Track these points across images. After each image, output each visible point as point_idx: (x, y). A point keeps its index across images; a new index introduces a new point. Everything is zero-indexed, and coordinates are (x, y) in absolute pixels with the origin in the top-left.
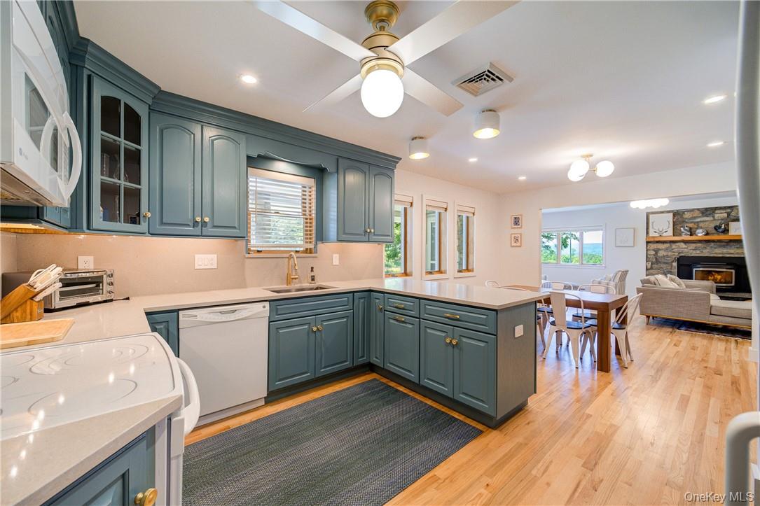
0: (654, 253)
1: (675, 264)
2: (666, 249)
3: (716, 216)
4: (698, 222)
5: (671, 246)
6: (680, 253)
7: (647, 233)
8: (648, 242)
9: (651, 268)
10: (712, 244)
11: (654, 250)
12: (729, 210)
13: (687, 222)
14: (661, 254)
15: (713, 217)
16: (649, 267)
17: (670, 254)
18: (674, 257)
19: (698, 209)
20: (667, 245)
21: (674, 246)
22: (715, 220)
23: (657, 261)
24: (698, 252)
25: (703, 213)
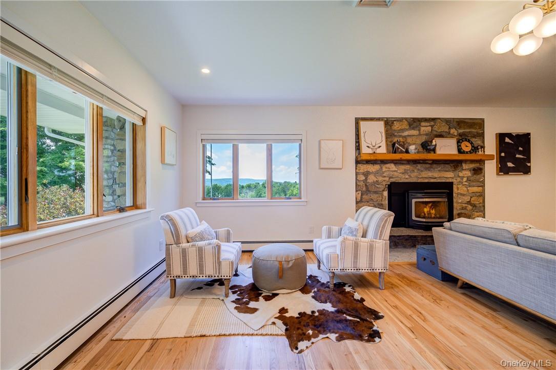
0: (364, 178)
1: (386, 194)
2: (376, 173)
3: (422, 129)
4: (405, 137)
5: (381, 168)
6: (390, 178)
7: (358, 148)
8: (358, 162)
9: (361, 201)
10: (419, 166)
11: (363, 174)
12: (432, 123)
13: (395, 136)
14: (371, 179)
15: (419, 130)
16: (359, 199)
17: (380, 179)
18: (384, 183)
19: (406, 119)
20: (377, 167)
21: (385, 168)
22: (420, 134)
23: (368, 191)
24: (407, 176)
25: (410, 125)
